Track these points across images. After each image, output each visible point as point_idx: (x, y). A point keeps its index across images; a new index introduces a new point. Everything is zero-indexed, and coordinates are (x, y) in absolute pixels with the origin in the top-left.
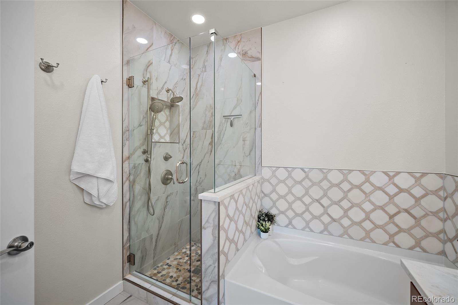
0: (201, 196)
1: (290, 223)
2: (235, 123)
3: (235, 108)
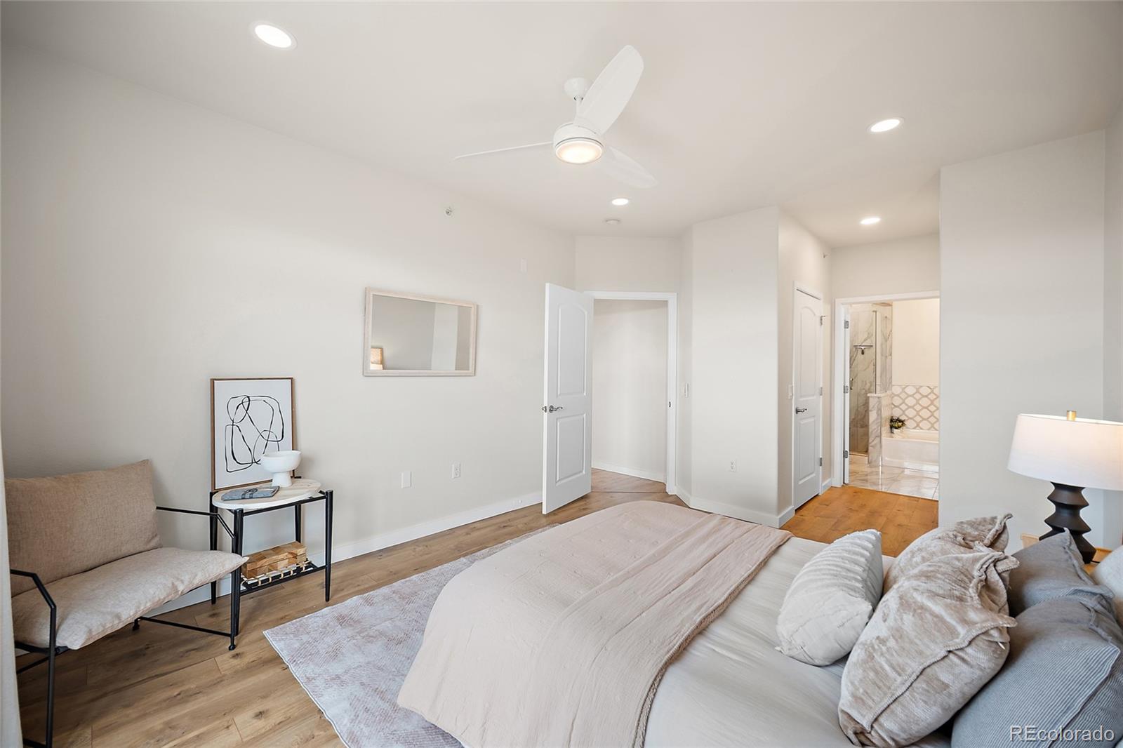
0: (869, 395)
1: (918, 425)
2: (866, 351)
3: (865, 340)
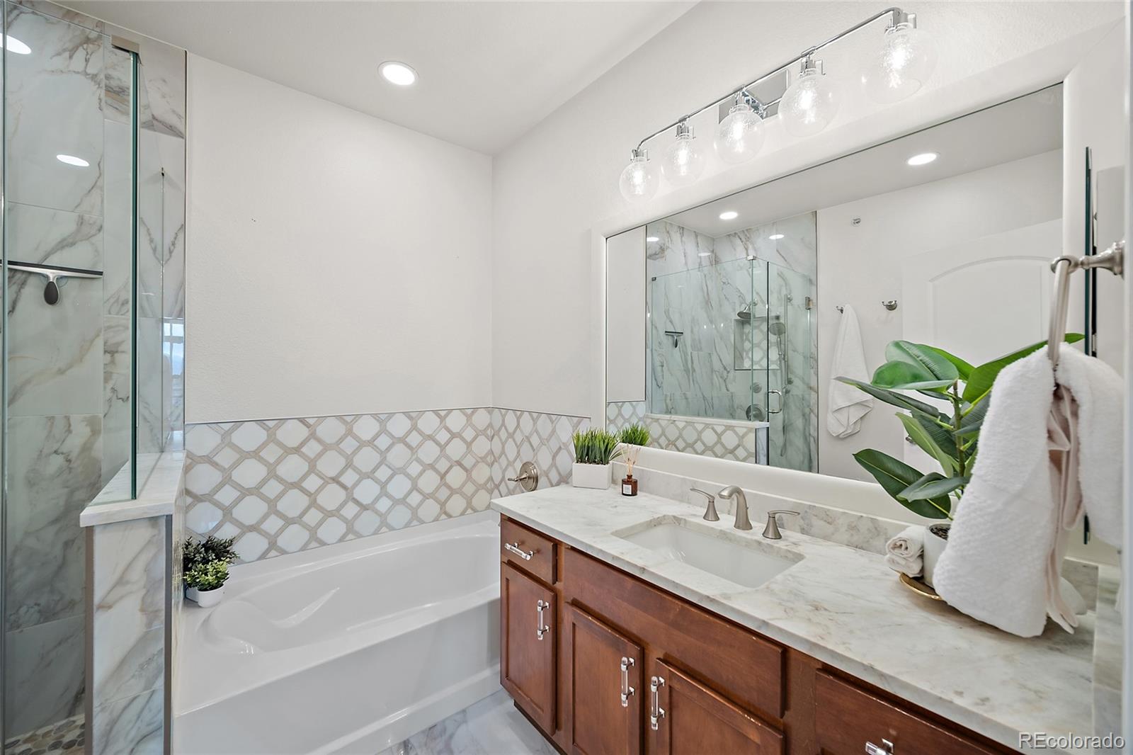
1: (272, 546)
3: (65, 244)
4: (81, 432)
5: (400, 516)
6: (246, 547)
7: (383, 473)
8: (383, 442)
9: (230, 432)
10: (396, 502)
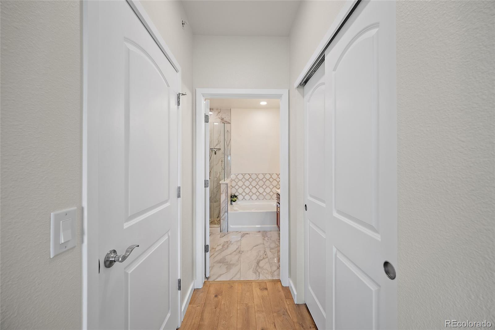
0: (220, 183)
1: (244, 198)
2: (217, 152)
4: (219, 174)
5: (268, 197)
6: (240, 197)
7: (264, 187)
8: (264, 180)
9: (237, 176)
10: (267, 194)
